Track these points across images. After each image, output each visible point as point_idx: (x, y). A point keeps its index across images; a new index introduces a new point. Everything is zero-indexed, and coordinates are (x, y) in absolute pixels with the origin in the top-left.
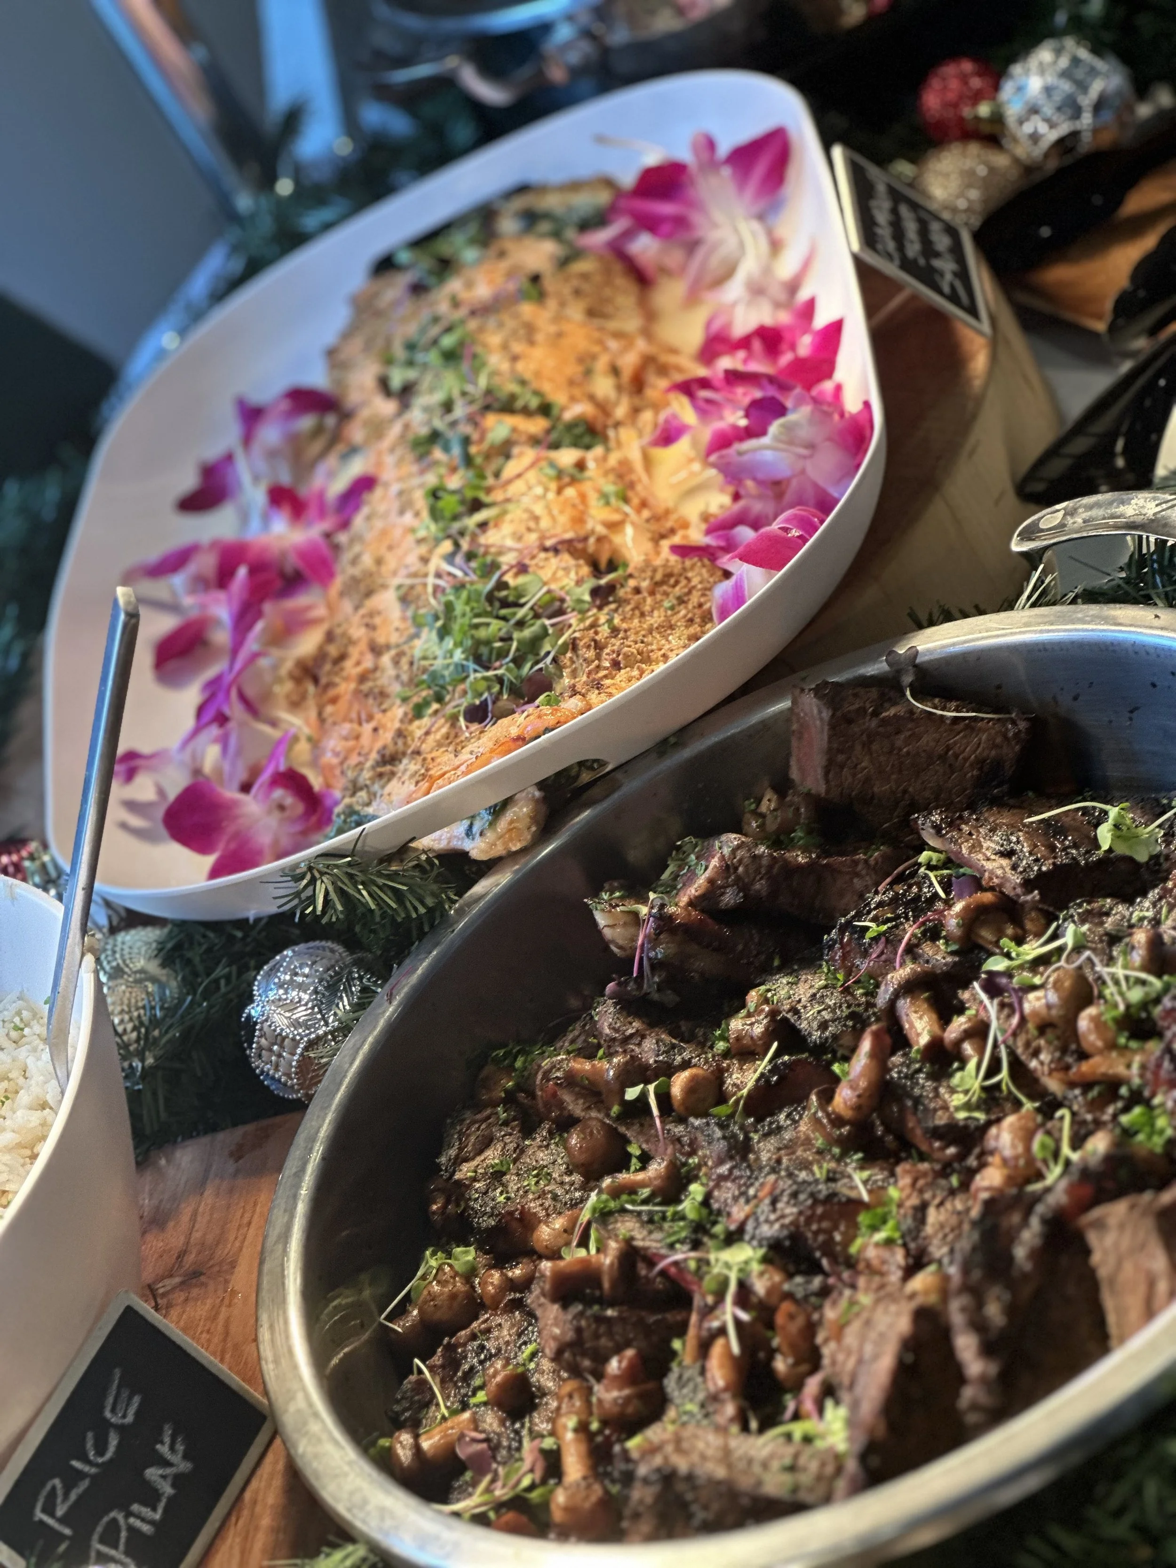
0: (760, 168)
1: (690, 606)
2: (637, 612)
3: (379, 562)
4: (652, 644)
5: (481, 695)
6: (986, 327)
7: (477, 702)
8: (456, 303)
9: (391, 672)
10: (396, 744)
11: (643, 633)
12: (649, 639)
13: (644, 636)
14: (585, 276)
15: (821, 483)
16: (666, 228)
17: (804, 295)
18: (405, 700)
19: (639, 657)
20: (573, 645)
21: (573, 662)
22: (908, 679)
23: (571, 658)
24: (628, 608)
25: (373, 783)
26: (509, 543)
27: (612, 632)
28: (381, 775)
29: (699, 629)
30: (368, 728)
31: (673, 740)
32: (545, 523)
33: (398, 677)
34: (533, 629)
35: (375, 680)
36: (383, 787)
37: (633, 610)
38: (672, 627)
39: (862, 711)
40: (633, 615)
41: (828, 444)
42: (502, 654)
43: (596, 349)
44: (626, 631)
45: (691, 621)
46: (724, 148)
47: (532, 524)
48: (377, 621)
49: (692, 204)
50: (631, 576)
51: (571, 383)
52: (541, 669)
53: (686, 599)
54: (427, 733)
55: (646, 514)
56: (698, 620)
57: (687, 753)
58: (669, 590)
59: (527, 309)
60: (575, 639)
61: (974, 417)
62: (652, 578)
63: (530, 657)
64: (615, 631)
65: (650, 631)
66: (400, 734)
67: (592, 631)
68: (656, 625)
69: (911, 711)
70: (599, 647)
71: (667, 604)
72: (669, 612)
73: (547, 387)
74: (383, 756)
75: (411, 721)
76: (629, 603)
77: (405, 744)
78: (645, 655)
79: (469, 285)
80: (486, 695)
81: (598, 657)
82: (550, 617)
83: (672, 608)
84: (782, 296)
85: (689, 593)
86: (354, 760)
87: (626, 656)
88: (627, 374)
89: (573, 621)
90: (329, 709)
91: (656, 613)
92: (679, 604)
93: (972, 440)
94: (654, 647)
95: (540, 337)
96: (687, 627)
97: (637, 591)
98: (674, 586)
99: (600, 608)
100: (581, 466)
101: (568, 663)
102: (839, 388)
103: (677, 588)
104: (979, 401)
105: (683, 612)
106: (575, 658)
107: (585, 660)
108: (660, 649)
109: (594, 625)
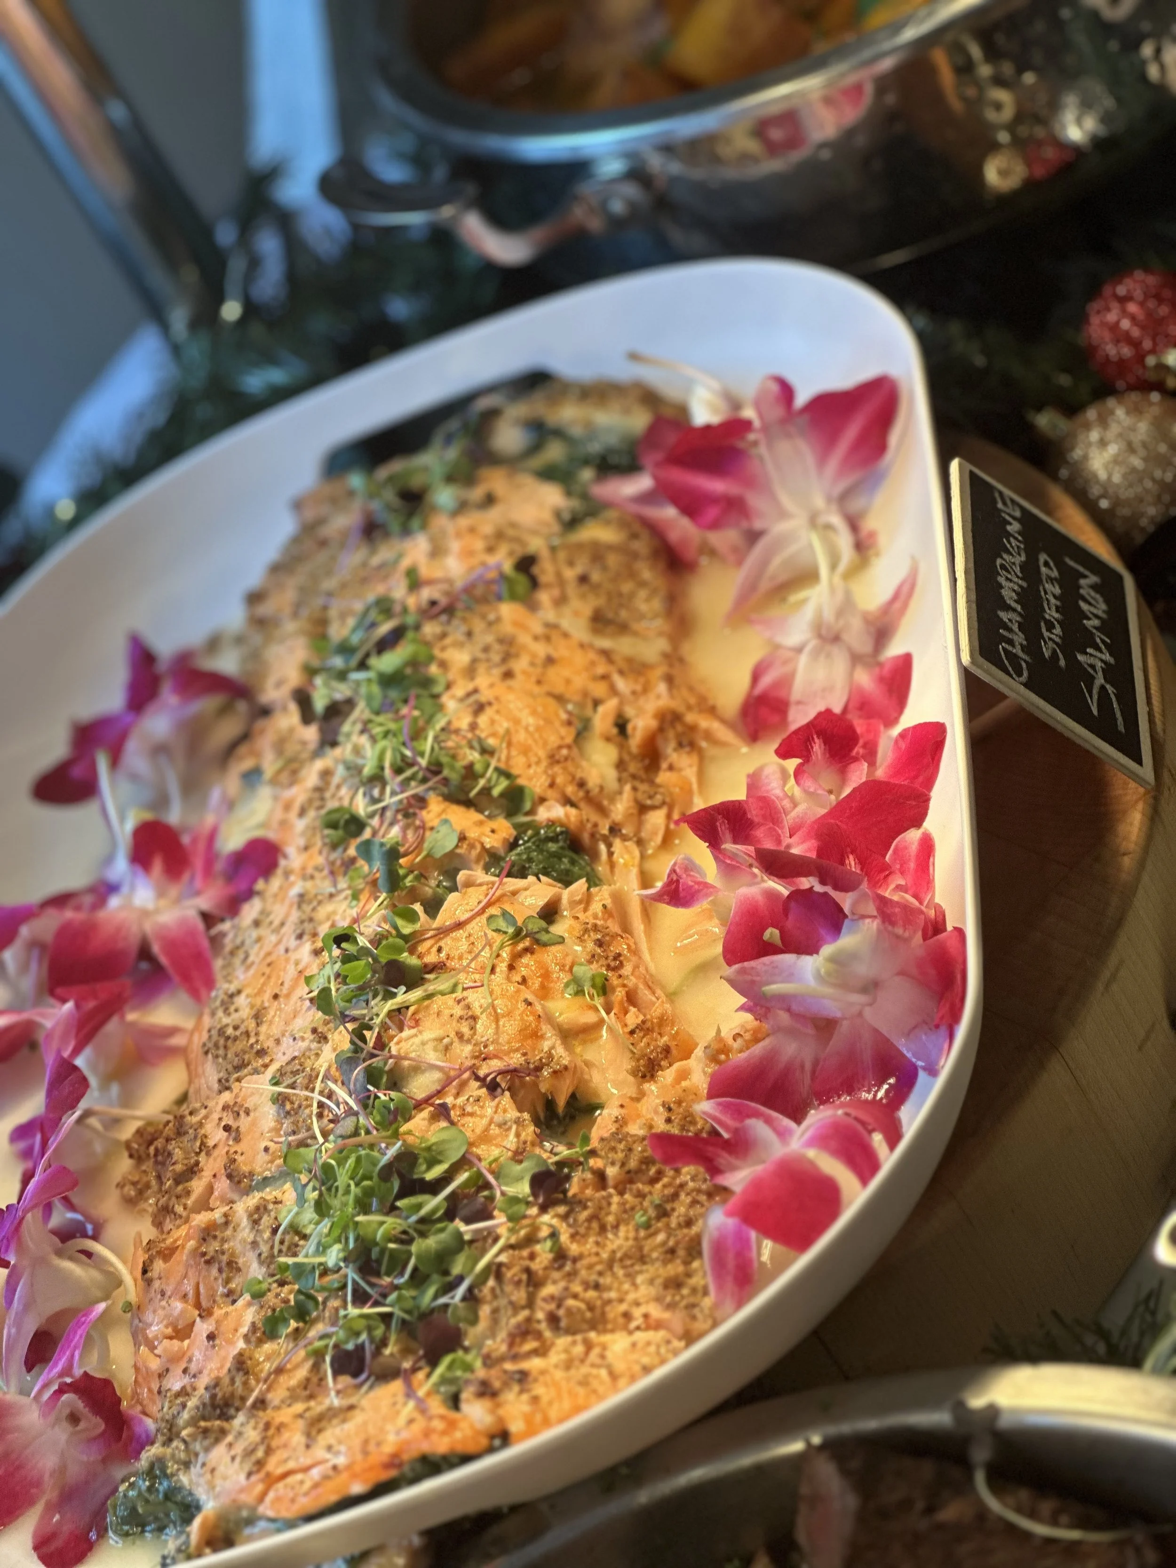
0: (852, 432)
1: (674, 1222)
2: (595, 1225)
3: (258, 1017)
4: (609, 1289)
5: (358, 1334)
6: (1147, 771)
7: (350, 1346)
8: (415, 582)
9: (246, 1233)
10: (233, 1381)
11: (599, 1268)
12: (606, 1280)
13: (600, 1274)
14: (597, 553)
15: (884, 1030)
16: (712, 512)
17: (894, 649)
18: (258, 1296)
19: (588, 1315)
20: (497, 1270)
21: (495, 1296)
22: (981, 1454)
23: (493, 1290)
24: (585, 1215)
25: (195, 1440)
26: (432, 1056)
27: (555, 1260)
28: (206, 1432)
29: (681, 1269)
30: (203, 1328)
31: (624, 1471)
32: (484, 1029)
33: (254, 1244)
34: (442, 1236)
35: (224, 1241)
36: (207, 1450)
37: (590, 1219)
38: (643, 1259)
39: (906, 1505)
40: (589, 1228)
41: (897, 979)
42: (397, 1263)
43: (599, 690)
44: (575, 1260)
45: (672, 1251)
46: (802, 398)
47: (465, 1029)
48: (244, 1123)
49: (750, 482)
50: (593, 1153)
51: (553, 759)
52: (446, 1306)
53: (668, 1207)
54: (279, 1371)
55: (633, 1018)
56: (681, 1253)
57: (643, 1496)
58: (646, 1189)
59: (508, 611)
60: (500, 1265)
61: (1119, 922)
62: (623, 1165)
63: (435, 1277)
64: (560, 1256)
65: (610, 1264)
66: (241, 1364)
67: (525, 1253)
68: (619, 1255)
69: (982, 1514)
70: (533, 1281)
71: (639, 1217)
72: (642, 1233)
73: (518, 765)
74: (213, 1397)
75: (260, 1342)
76: (585, 1207)
77: (245, 1383)
78: (598, 1312)
79: (437, 552)
80: (364, 1337)
81: (530, 1304)
82: (468, 1221)
83: (647, 1226)
84: (863, 645)
85: (675, 1196)
86: (175, 1383)
87: (570, 1312)
88: (635, 741)
89: (503, 1231)
90: (159, 1265)
91: (622, 1229)
92: (658, 1218)
93: (1113, 960)
94: (613, 1295)
95: (520, 665)
96: (665, 1263)
97: (601, 1177)
98: (653, 1181)
99: (544, 1209)
100: (550, 913)
101: (489, 1298)
102: (927, 846)
103: (659, 1186)
104: (1129, 893)
105: (661, 1237)
106: (498, 1291)
107: (511, 1303)
108: (621, 1301)
109: (531, 1240)
